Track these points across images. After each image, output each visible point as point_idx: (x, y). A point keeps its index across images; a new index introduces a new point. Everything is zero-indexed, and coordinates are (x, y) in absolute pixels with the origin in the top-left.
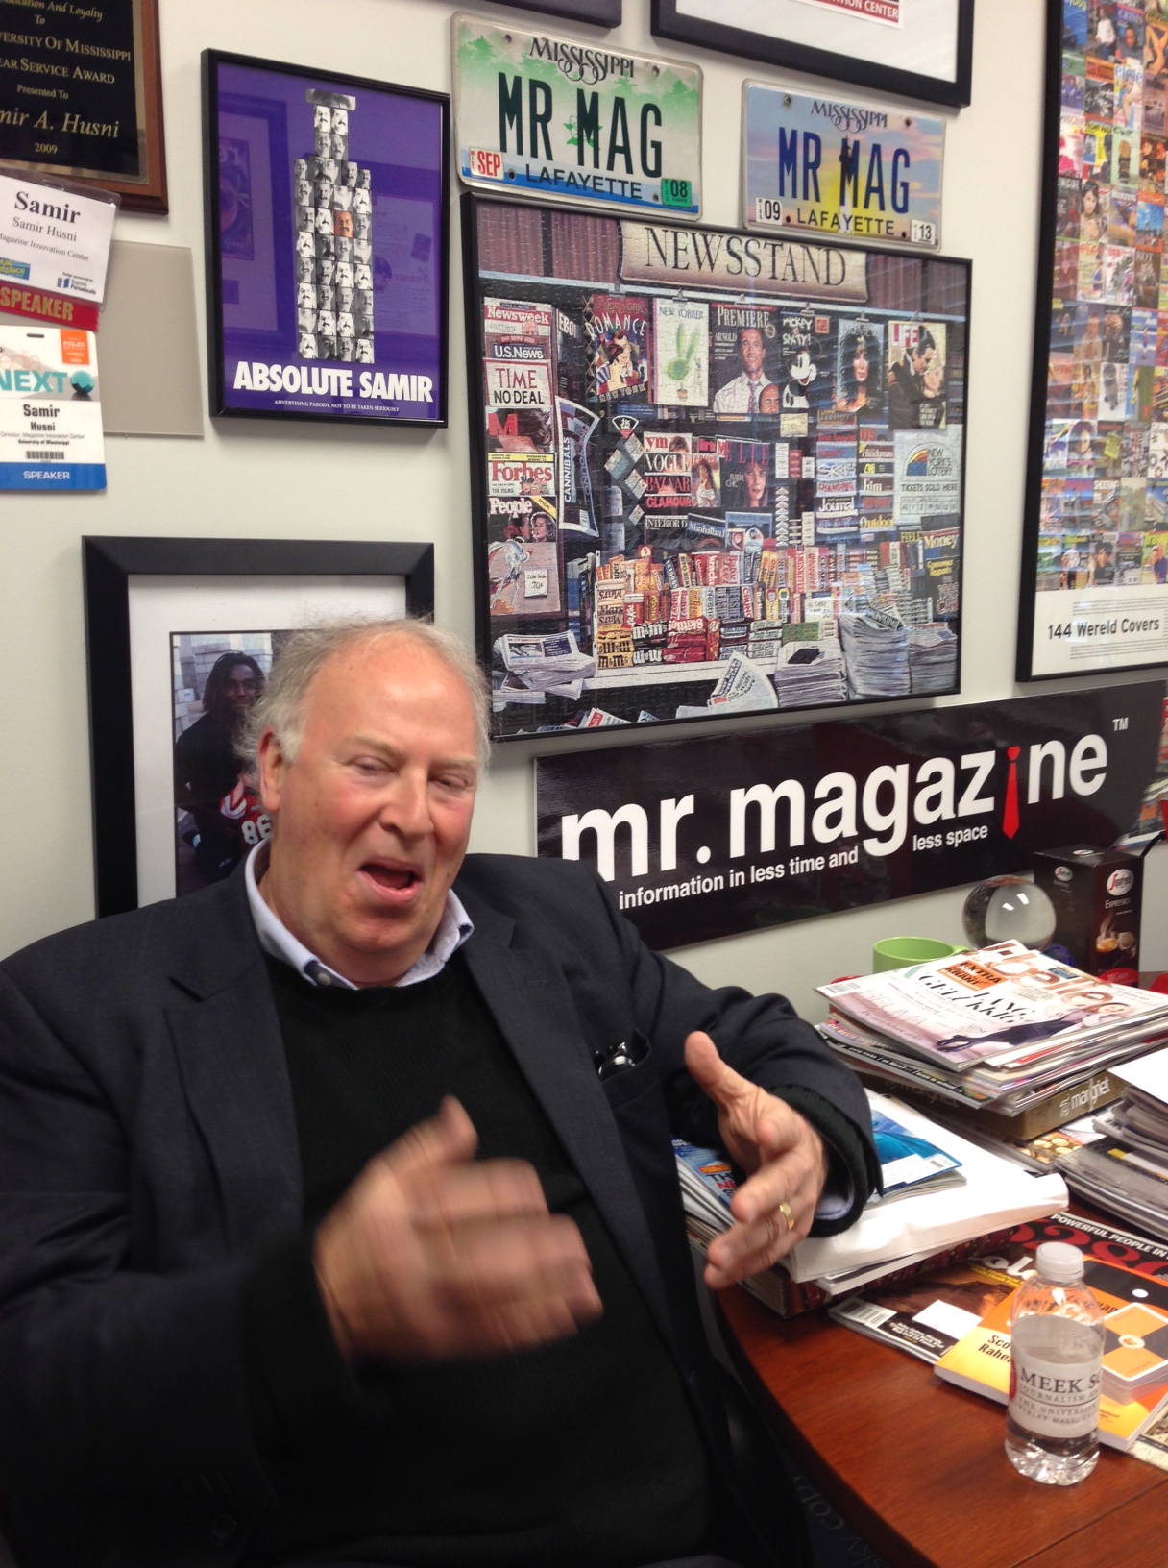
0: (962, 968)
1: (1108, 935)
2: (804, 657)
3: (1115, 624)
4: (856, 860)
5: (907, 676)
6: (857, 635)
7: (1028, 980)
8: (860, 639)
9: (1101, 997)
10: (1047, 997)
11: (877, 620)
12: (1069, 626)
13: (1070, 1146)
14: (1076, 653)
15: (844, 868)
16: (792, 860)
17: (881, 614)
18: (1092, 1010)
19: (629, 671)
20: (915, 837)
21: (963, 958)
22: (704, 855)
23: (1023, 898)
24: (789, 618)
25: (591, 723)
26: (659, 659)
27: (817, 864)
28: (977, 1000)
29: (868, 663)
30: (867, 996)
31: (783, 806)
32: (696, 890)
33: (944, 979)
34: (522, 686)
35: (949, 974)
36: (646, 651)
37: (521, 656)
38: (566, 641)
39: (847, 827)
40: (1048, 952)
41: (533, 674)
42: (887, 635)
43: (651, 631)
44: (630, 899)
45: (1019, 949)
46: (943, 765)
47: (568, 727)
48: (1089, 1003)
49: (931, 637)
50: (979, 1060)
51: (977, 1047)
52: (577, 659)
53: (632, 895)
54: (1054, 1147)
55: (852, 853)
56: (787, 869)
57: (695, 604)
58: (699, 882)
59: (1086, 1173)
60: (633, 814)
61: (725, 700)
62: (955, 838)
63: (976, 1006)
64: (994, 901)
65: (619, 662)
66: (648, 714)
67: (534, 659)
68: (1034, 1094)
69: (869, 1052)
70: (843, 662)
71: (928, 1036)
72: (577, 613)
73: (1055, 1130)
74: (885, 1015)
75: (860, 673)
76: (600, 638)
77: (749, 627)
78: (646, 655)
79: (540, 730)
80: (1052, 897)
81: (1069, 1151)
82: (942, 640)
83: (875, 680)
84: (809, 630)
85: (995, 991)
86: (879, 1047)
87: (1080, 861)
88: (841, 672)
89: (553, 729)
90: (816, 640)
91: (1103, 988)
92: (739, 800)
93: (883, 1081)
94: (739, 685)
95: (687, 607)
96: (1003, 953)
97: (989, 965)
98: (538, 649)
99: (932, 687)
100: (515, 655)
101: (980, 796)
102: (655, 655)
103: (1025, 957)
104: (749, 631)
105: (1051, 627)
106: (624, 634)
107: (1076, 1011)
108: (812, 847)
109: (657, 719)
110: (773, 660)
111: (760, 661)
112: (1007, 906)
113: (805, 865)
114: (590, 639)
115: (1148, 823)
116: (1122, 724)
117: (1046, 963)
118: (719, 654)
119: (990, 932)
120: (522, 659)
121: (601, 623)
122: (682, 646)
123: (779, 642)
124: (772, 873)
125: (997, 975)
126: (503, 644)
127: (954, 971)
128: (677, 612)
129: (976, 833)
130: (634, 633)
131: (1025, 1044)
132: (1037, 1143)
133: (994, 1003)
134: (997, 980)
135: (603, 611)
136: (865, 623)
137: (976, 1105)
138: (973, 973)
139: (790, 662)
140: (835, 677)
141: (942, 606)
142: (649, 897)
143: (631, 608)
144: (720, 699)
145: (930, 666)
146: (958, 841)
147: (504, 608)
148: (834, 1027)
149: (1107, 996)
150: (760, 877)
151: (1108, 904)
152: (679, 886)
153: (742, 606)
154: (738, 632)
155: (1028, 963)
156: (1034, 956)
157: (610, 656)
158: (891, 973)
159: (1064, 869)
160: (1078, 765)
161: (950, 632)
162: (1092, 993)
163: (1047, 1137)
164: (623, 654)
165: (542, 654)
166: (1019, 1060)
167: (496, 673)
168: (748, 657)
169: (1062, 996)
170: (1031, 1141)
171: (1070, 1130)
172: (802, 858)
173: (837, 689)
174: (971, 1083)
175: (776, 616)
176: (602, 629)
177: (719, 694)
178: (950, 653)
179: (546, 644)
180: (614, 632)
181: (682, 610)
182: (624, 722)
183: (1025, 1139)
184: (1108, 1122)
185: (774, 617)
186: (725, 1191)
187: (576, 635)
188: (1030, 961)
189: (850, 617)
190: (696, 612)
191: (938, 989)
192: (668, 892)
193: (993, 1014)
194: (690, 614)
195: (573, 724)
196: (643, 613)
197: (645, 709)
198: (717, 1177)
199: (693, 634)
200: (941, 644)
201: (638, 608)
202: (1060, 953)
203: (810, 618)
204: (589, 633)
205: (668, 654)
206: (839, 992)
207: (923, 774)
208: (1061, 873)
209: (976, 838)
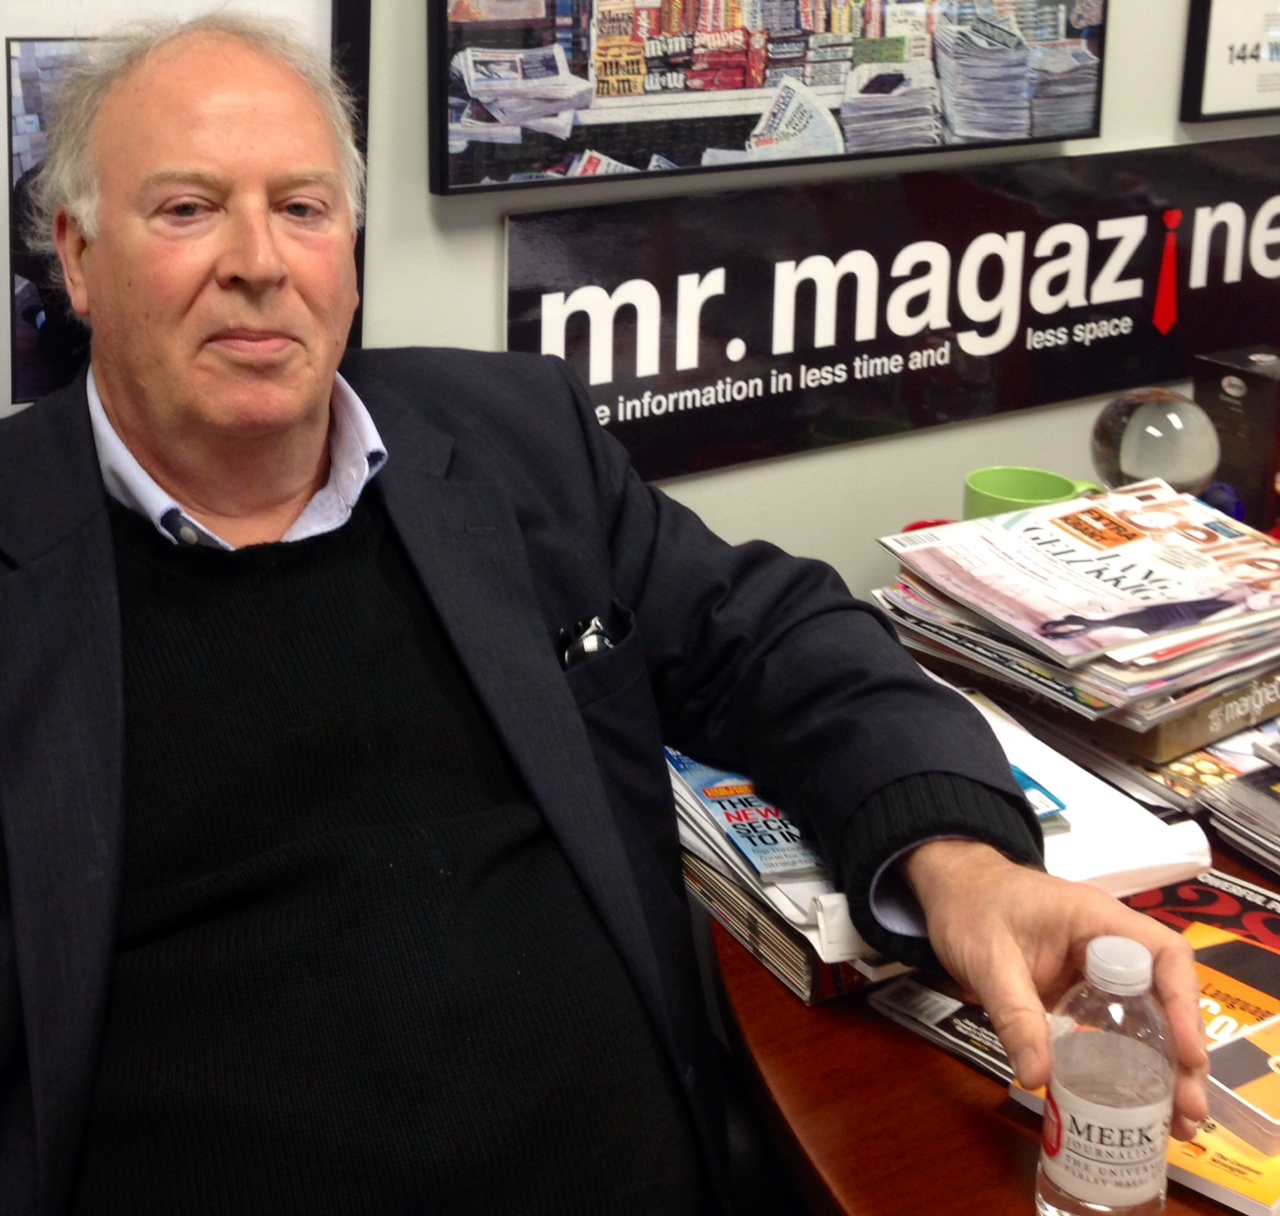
0: (1085, 518)
2: (883, 84)
4: (946, 360)
5: (1025, 113)
6: (957, 56)
7: (1175, 539)
8: (961, 62)
10: (1199, 563)
11: (987, 36)
12: (1258, 47)
13: (1221, 774)
14: (1266, 84)
15: (932, 371)
16: (858, 360)
17: (993, 27)
18: (1260, 586)
19: (639, 100)
20: (1030, 331)
21: (1085, 504)
22: (736, 350)
23: (1174, 419)
24: (864, 32)
25: (585, 170)
26: (680, 85)
27: (892, 364)
28: (1099, 565)
29: (972, 94)
30: (949, 553)
31: (848, 286)
32: (724, 397)
33: (1058, 533)
34: (491, 119)
35: (1065, 525)
36: (662, 74)
37: (489, 77)
38: (553, 59)
39: (936, 316)
40: (1205, 497)
41: (505, 103)
42: (1001, 56)
43: (671, 46)
44: (634, 407)
45: (1165, 493)
46: (1072, 234)
47: (552, 175)
48: (1258, 574)
49: (1065, 57)
50: (1097, 653)
51: (1096, 634)
52: (566, 84)
53: (636, 402)
54: (1199, 773)
55: (941, 350)
56: (850, 371)
57: (734, 10)
58: (728, 387)
59: (1240, 815)
60: (641, 293)
61: (770, 141)
62: (1085, 334)
63: (1099, 573)
64: (1134, 423)
65: (626, 89)
66: (663, 160)
67: (507, 83)
68: (1172, 701)
69: (946, 631)
70: (937, 93)
71: (1030, 614)
72: (568, 21)
73: (1202, 749)
74: (972, 581)
75: (960, 108)
76: (600, 55)
77: (807, 42)
78: (663, 79)
79: (513, 179)
80: (1214, 418)
81: (1218, 780)
82: (1076, 63)
83: (982, 117)
84: (891, 47)
85: (1127, 551)
86: (961, 626)
87: (1256, 370)
88: (934, 107)
89: (531, 177)
90: (901, 61)
92: (786, 277)
93: (966, 671)
94: (790, 122)
95: (722, 14)
96: (1142, 499)
97: (1121, 514)
98: (513, 68)
99: (1059, 128)
100: (480, 76)
101: (1123, 277)
102: (675, 79)
103: (1173, 505)
104: (807, 48)
105: (1232, 48)
106: (632, 50)
107: (1238, 586)
109: (676, 167)
110: (839, 88)
111: (821, 89)
112: (1152, 431)
113: (875, 366)
114: (586, 55)
117: (1202, 516)
118: (765, 78)
119: (1127, 465)
120: (491, 82)
121: (602, 35)
122: (713, 67)
123: (847, 65)
124: (830, 376)
125: (1132, 529)
126: (464, 62)
127: (1073, 522)
128: (707, 20)
129: (1116, 327)
130: (647, 49)
131: (1163, 632)
132: (1176, 767)
133: (1123, 571)
134: (1131, 537)
135: (608, 18)
136: (970, 40)
137: (1091, 715)
138: (1098, 525)
139: (865, 91)
140: (924, 112)
141: (1080, 16)
143: (644, 14)
144: (764, 140)
145: (1058, 100)
146: (1090, 337)
147: (467, 12)
148: (902, 593)
150: (813, 381)
152: (701, 391)
153: (798, 14)
154: (792, 50)
155: (1177, 514)
156: (1185, 503)
157: (612, 79)
158: (984, 521)
159: (1235, 380)
160: (1263, 235)
161: (1089, 53)
162: (1263, 560)
163: (1189, 759)
164: (631, 77)
165: (518, 76)
166: (1155, 655)
167: (453, 100)
168: (804, 83)
169: (1221, 563)
170: (1166, 764)
171: (1220, 750)
172: (872, 356)
173: (927, 130)
174: (1086, 684)
175: (845, 29)
176: (603, 43)
177: (762, 135)
178: (1088, 81)
179: (523, 62)
180: (620, 48)
181: (715, 18)
182: (630, 169)
183: (1157, 760)
184: (1272, 747)
185: (843, 30)
186: (735, 826)
187: (566, 50)
188: (1180, 509)
189: (949, 32)
190: (733, 21)
191: (1048, 546)
192: (686, 398)
193: (1122, 585)
194: (726, 25)
195: (559, 172)
196: (661, 21)
197: (658, 153)
198: (726, 804)
199: (728, 52)
200: (1076, 69)
201: (653, 14)
202: (1224, 496)
203: (892, 32)
204: (584, 47)
205: (692, 78)
206: (911, 546)
207: (1045, 246)
208: (1232, 386)
209: (1114, 333)
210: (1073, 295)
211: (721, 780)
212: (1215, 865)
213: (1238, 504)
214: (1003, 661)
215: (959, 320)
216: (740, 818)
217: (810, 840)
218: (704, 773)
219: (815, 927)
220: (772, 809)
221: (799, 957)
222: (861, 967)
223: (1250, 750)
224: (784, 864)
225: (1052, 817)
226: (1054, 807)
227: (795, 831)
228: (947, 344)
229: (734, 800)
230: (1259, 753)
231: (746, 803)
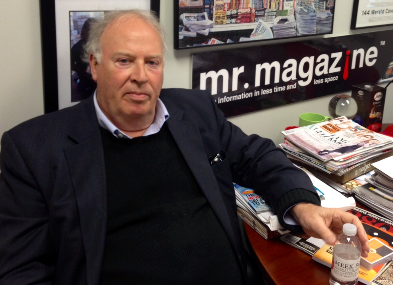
0: (328, 126)
1: (373, 113)
2: (284, 21)
3: (383, 11)
4: (295, 87)
5: (315, 28)
6: (300, 14)
7: (348, 131)
8: (301, 16)
9: (370, 137)
10: (353, 137)
11: (307, 9)
12: (369, 11)
13: (357, 185)
14: (371, 20)
15: (292, 90)
16: (275, 88)
17: (309, 7)
18: (367, 142)
19: (225, 26)
20: (315, 80)
21: (327, 122)
22: (246, 86)
23: (348, 101)
24: (278, 8)
25: (212, 43)
26: (235, 22)
27: (283, 89)
28: (331, 137)
29: (304, 23)
30: (297, 135)
31: (273, 70)
32: (243, 97)
33: (322, 130)
34: (189, 31)
35: (323, 128)
36: (231, 19)
37: (189, 20)
38: (204, 16)
39: (293, 77)
40: (354, 120)
41: (193, 27)
42: (310, 14)
43: (233, 12)
44: (222, 100)
45: (346, 120)
46: (325, 57)
48: (366, 139)
49: (324, 15)
50: (331, 158)
51: (331, 154)
52: (208, 22)
53: (222, 99)
54: (352, 185)
55: (294, 85)
56: (273, 90)
57: (248, 3)
58: (244, 95)
59: (361, 194)
61: (256, 35)
62: (327, 80)
63: (331, 139)
65: (222, 23)
66: (230, 40)
67: (193, 22)
68: (347, 169)
69: (296, 154)
70: (295, 23)
71: (316, 150)
72: (208, 6)
73: (353, 179)
74: (303, 142)
75: (300, 27)
76: (216, 15)
78: (231, 20)
79: (194, 45)
80: (356, 100)
81: (357, 186)
82: (328, 16)
83: (305, 29)
84: (284, 12)
85: (338, 134)
86: (300, 152)
87: (366, 89)
88: (294, 27)
89: (198, 45)
90: (287, 15)
91: (371, 134)
92: (259, 68)
93: (300, 162)
94: (261, 31)
95: (245, 4)
96: (341, 121)
97: (336, 125)
98: (195, 18)
100: (187, 20)
101: (337, 66)
102: (234, 20)
103: (347, 122)
104: (265, 12)
105: (363, 12)
106: (223, 13)
107: (362, 142)
108: (282, 83)
109: (233, 42)
110: (272, 22)
111: (268, 23)
112: (343, 104)
113: (279, 89)
114: (212, 15)
115: (388, 75)
116: (383, 43)
117: (354, 124)
118: (255, 20)
119: (337, 113)
120: (189, 22)
121: (216, 10)
122: (243, 17)
123: (274, 17)
124: (268, 92)
125: (338, 129)
126: (183, 17)
127: (325, 127)
128: (241, 6)
129: (334, 79)
130: (227, 13)
131: (346, 153)
132: (347, 183)
133: (337, 138)
134: (338, 130)
135: (218, 6)
136: (303, 10)
137: (329, 173)
138: (331, 128)
139: (278, 23)
140: (292, 28)
141: (329, 5)
142: (228, 99)
143: (226, 5)
144: (255, 35)
145: (323, 25)
146: (328, 81)
147: (183, 4)
148: (286, 145)
149: (372, 137)
150: (264, 93)
151: (374, 103)
152: (238, 96)
153: (263, 4)
154: (261, 13)
155: (348, 125)
156: (350, 122)
157: (218, 21)
158: (305, 127)
159: (361, 92)
160: (368, 56)
161: (330, 13)
162: (367, 135)
163: (350, 182)
164: (223, 20)
165: (196, 20)
166: (344, 159)
167: (180, 26)
168: (264, 21)
169: (358, 136)
170: (345, 183)
171: (357, 179)
172: (278, 87)
173: (293, 32)
174: (328, 166)
175: (274, 8)
176: (216, 12)
177: (253, 34)
178: (330, 20)
179: (197, 17)
180: (220, 13)
181: (243, 5)
182: (222, 43)
183: (343, 182)
184: (369, 179)
185: (273, 8)
186: (250, 200)
187: (208, 13)
188: (349, 124)
189: (298, 8)
190: (248, 6)
191: (320, 133)
192: (234, 98)
193: (336, 142)
194: (246, 7)
195: (205, 44)
196: (230, 6)
197: (229, 38)
198: (247, 195)
199: (246, 14)
200: (327, 17)
201: (229, 4)
202: (358, 119)
203: (285, 8)
204: (212, 13)
205: (238, 20)
206: (288, 133)
207: (319, 60)
208: (360, 93)
209: (334, 80)
210: (325, 71)
211: (246, 190)
212: (357, 206)
213: (361, 121)
214: (310, 160)
215: (299, 78)
216: (251, 199)
217: (267, 203)
218: (242, 188)
219: (269, 223)
220: (258, 196)
221: (265, 230)
222: (279, 231)
223: (364, 179)
224: (262, 209)
225: (321, 196)
226: (322, 194)
227: (264, 201)
228: (296, 83)
229: (249, 195)
230: (366, 180)
231: (252, 195)
